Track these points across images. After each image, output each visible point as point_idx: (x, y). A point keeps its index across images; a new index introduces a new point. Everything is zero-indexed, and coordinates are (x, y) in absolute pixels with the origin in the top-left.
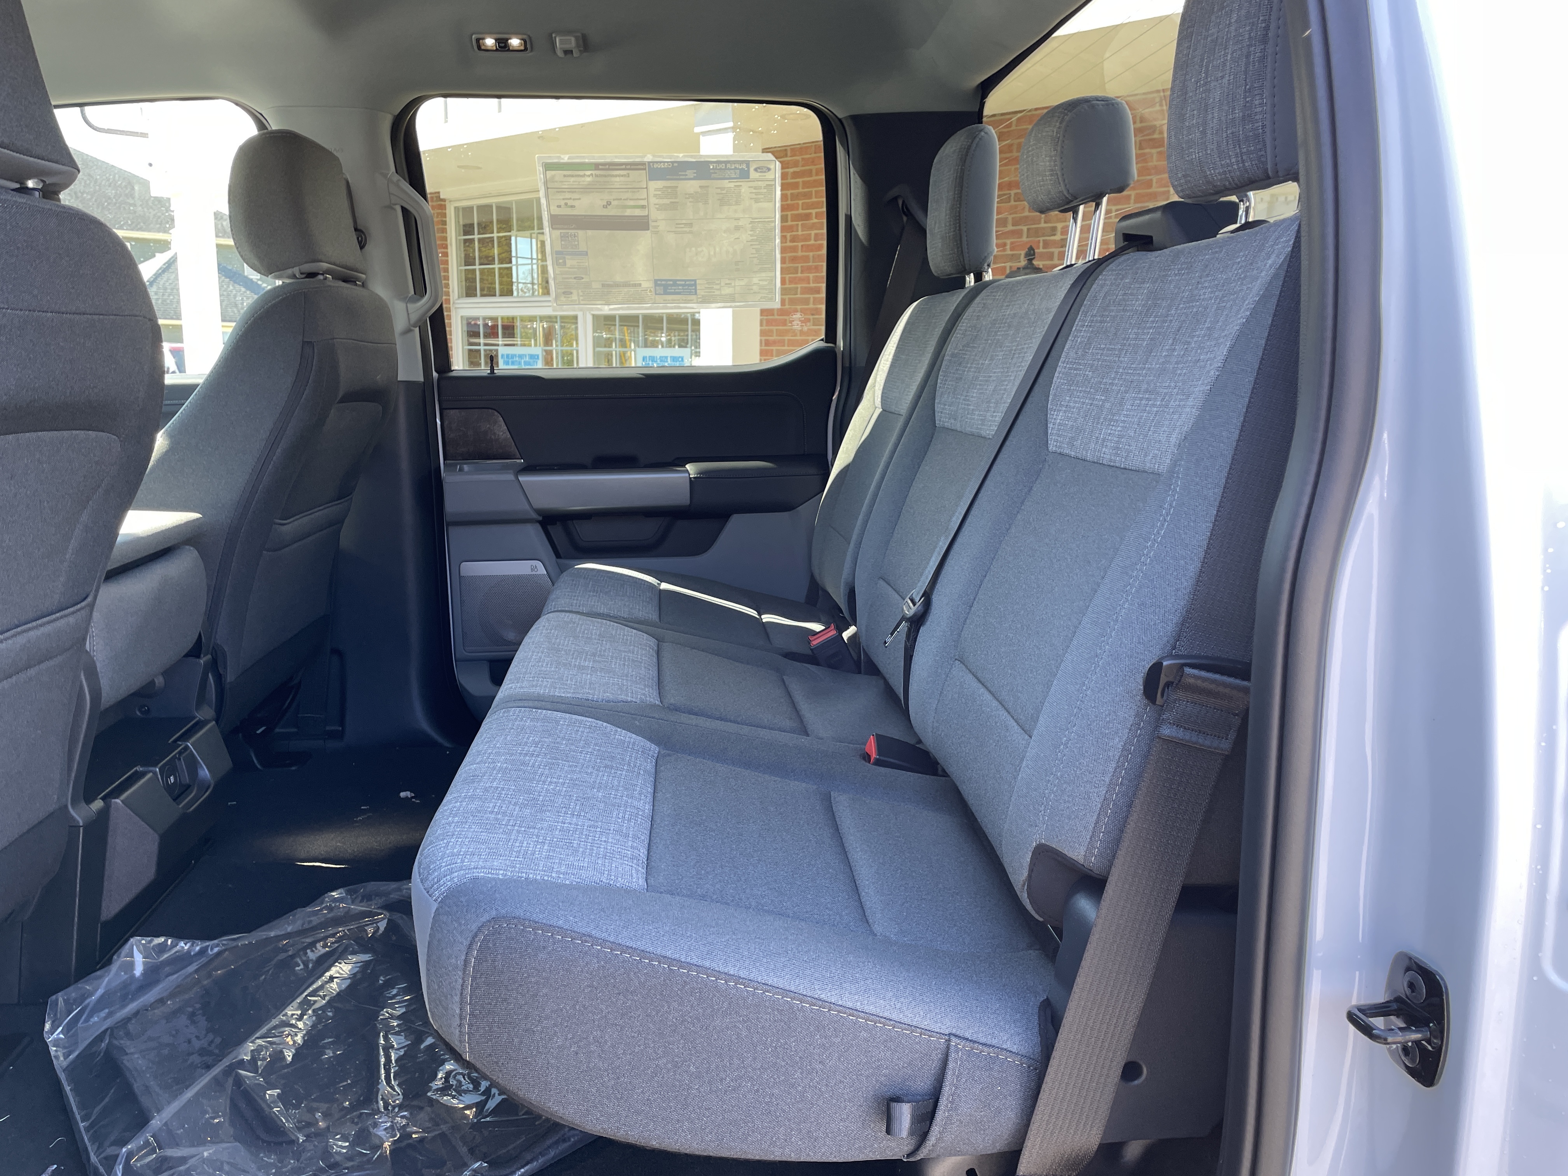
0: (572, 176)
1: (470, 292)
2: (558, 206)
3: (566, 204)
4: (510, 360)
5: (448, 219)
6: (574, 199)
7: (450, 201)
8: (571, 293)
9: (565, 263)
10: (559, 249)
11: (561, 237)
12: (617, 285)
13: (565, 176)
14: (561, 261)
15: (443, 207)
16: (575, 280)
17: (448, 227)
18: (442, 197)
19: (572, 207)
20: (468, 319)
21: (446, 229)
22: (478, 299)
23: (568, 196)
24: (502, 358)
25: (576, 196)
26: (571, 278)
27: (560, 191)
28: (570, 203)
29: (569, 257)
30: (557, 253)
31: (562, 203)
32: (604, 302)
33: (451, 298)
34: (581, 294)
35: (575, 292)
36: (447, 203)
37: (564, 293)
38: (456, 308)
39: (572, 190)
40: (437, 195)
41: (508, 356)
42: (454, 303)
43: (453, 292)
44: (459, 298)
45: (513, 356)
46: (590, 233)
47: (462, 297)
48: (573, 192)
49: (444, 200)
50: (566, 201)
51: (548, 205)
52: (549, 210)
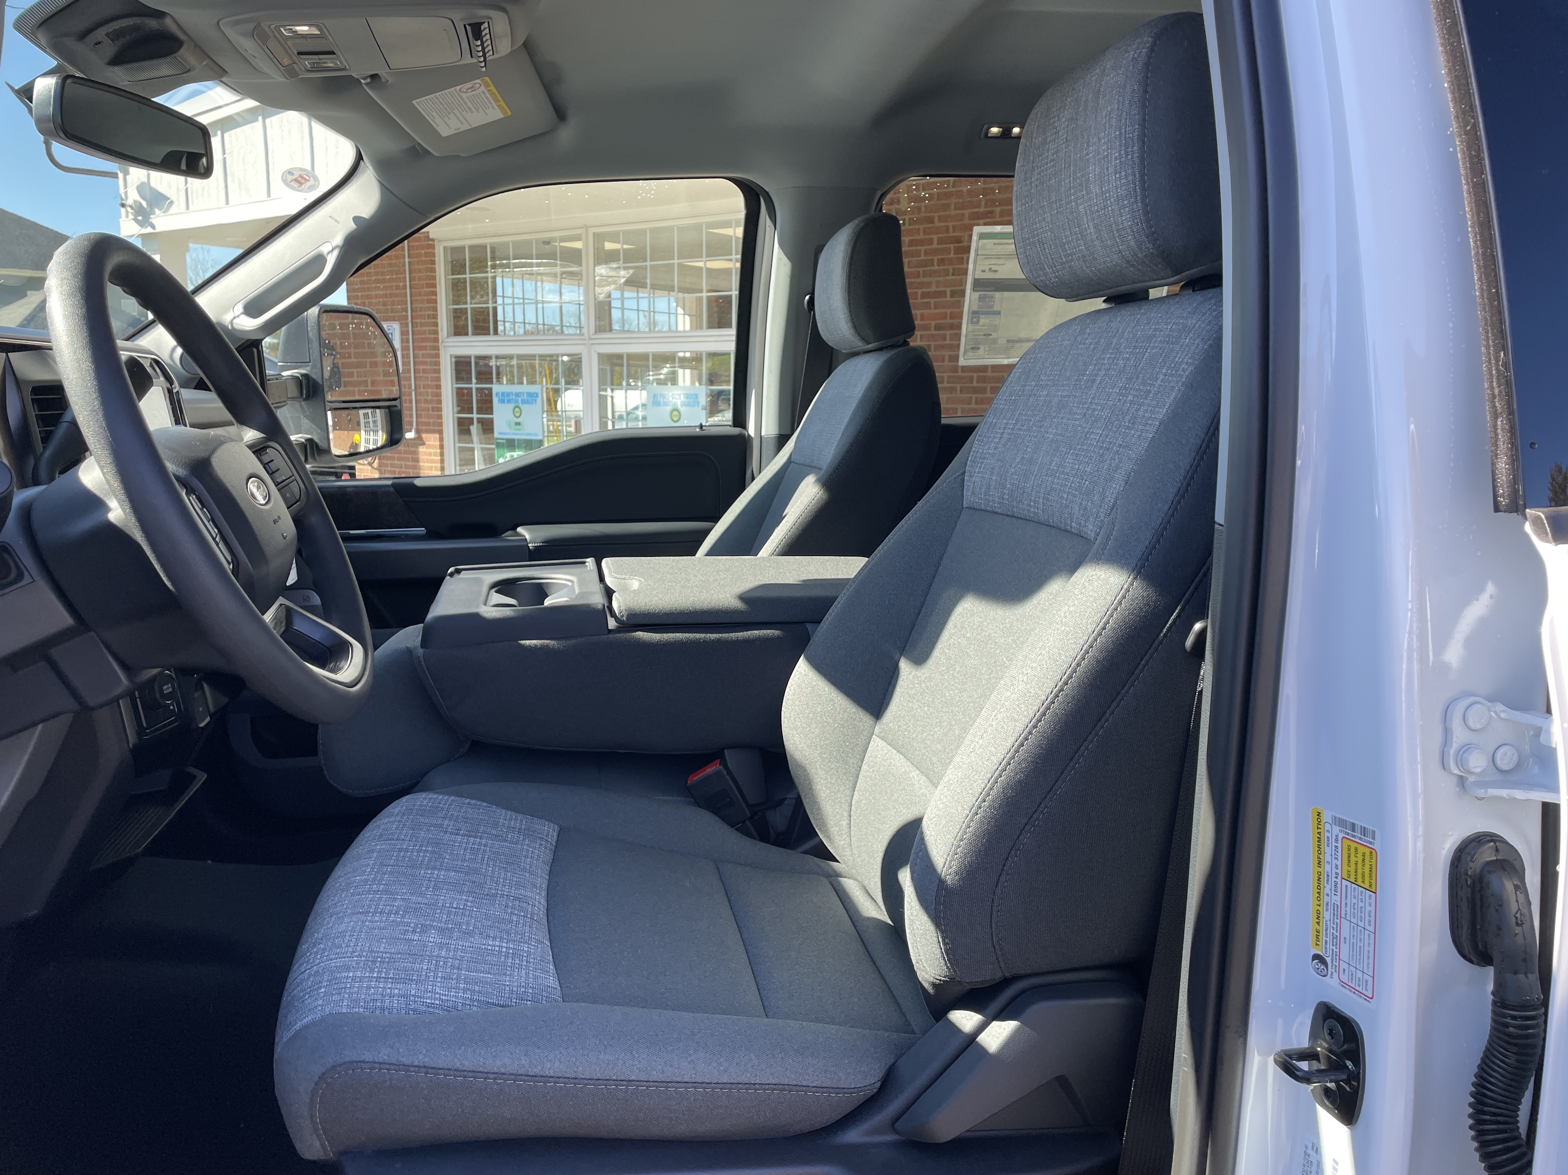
0: (1001, 244)
1: (459, 331)
2: (982, 271)
3: (990, 269)
4: (506, 399)
5: (437, 259)
6: (999, 265)
7: (439, 241)
8: (979, 348)
9: (978, 322)
10: (976, 309)
11: (980, 298)
12: (1020, 341)
13: (995, 244)
14: (975, 320)
15: (433, 247)
16: (984, 337)
17: (437, 266)
18: (431, 237)
19: (996, 271)
20: (456, 357)
21: (435, 268)
22: (470, 338)
23: (994, 261)
24: (497, 396)
25: (1001, 261)
26: (981, 335)
27: (988, 257)
28: (994, 268)
29: (983, 316)
30: (974, 312)
31: (987, 268)
32: (1005, 356)
33: (440, 336)
34: (987, 349)
35: (982, 347)
36: (436, 242)
37: (972, 348)
38: (445, 347)
39: (998, 257)
40: (426, 235)
41: (503, 394)
42: (443, 342)
43: (442, 330)
44: (448, 336)
45: (509, 394)
46: (1006, 294)
47: (451, 336)
48: (999, 258)
49: (433, 240)
50: (991, 266)
51: (974, 269)
52: (974, 274)
